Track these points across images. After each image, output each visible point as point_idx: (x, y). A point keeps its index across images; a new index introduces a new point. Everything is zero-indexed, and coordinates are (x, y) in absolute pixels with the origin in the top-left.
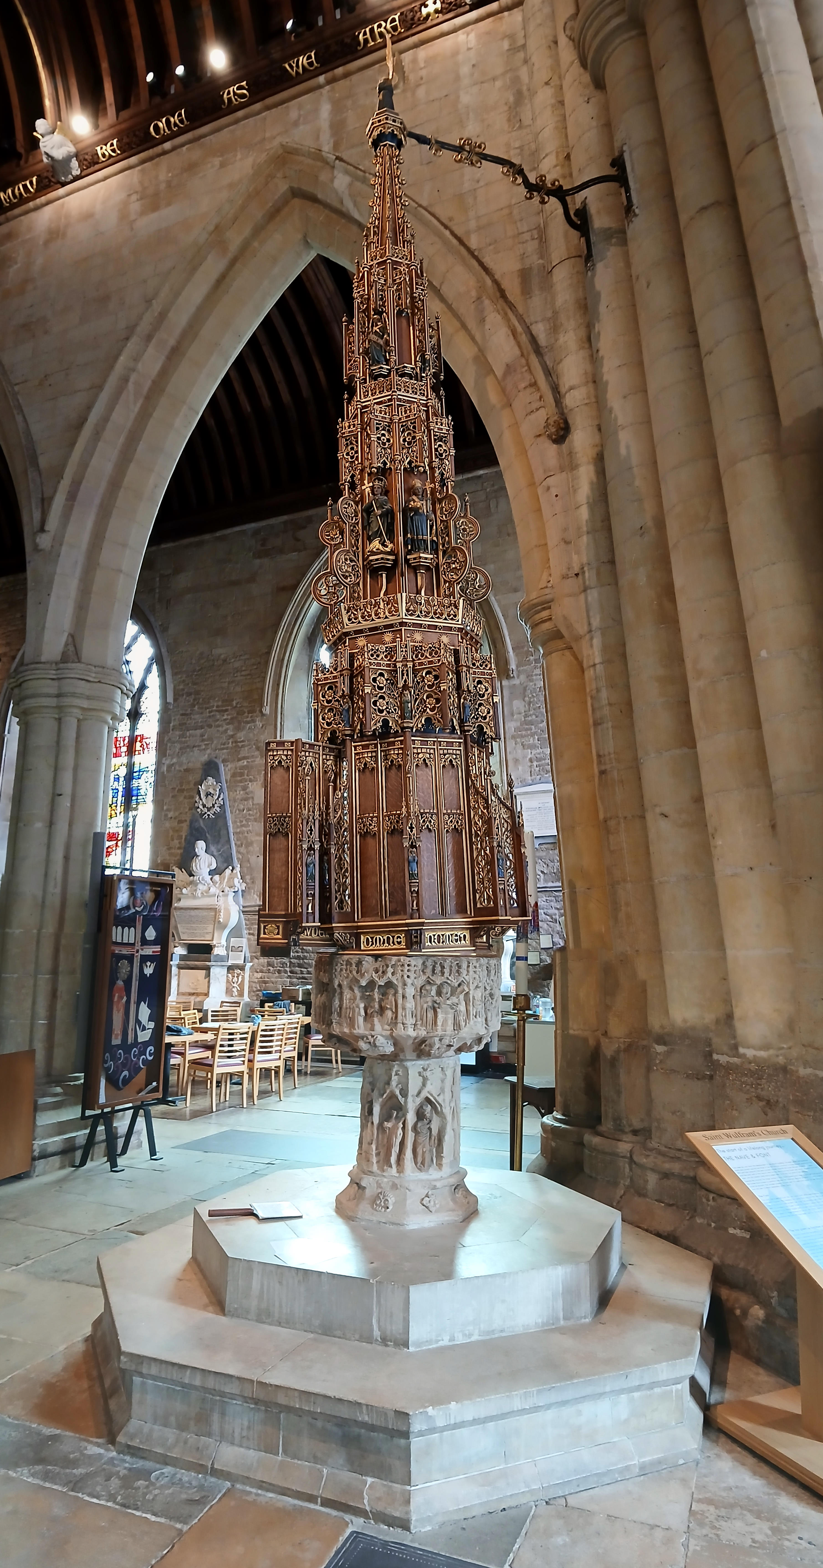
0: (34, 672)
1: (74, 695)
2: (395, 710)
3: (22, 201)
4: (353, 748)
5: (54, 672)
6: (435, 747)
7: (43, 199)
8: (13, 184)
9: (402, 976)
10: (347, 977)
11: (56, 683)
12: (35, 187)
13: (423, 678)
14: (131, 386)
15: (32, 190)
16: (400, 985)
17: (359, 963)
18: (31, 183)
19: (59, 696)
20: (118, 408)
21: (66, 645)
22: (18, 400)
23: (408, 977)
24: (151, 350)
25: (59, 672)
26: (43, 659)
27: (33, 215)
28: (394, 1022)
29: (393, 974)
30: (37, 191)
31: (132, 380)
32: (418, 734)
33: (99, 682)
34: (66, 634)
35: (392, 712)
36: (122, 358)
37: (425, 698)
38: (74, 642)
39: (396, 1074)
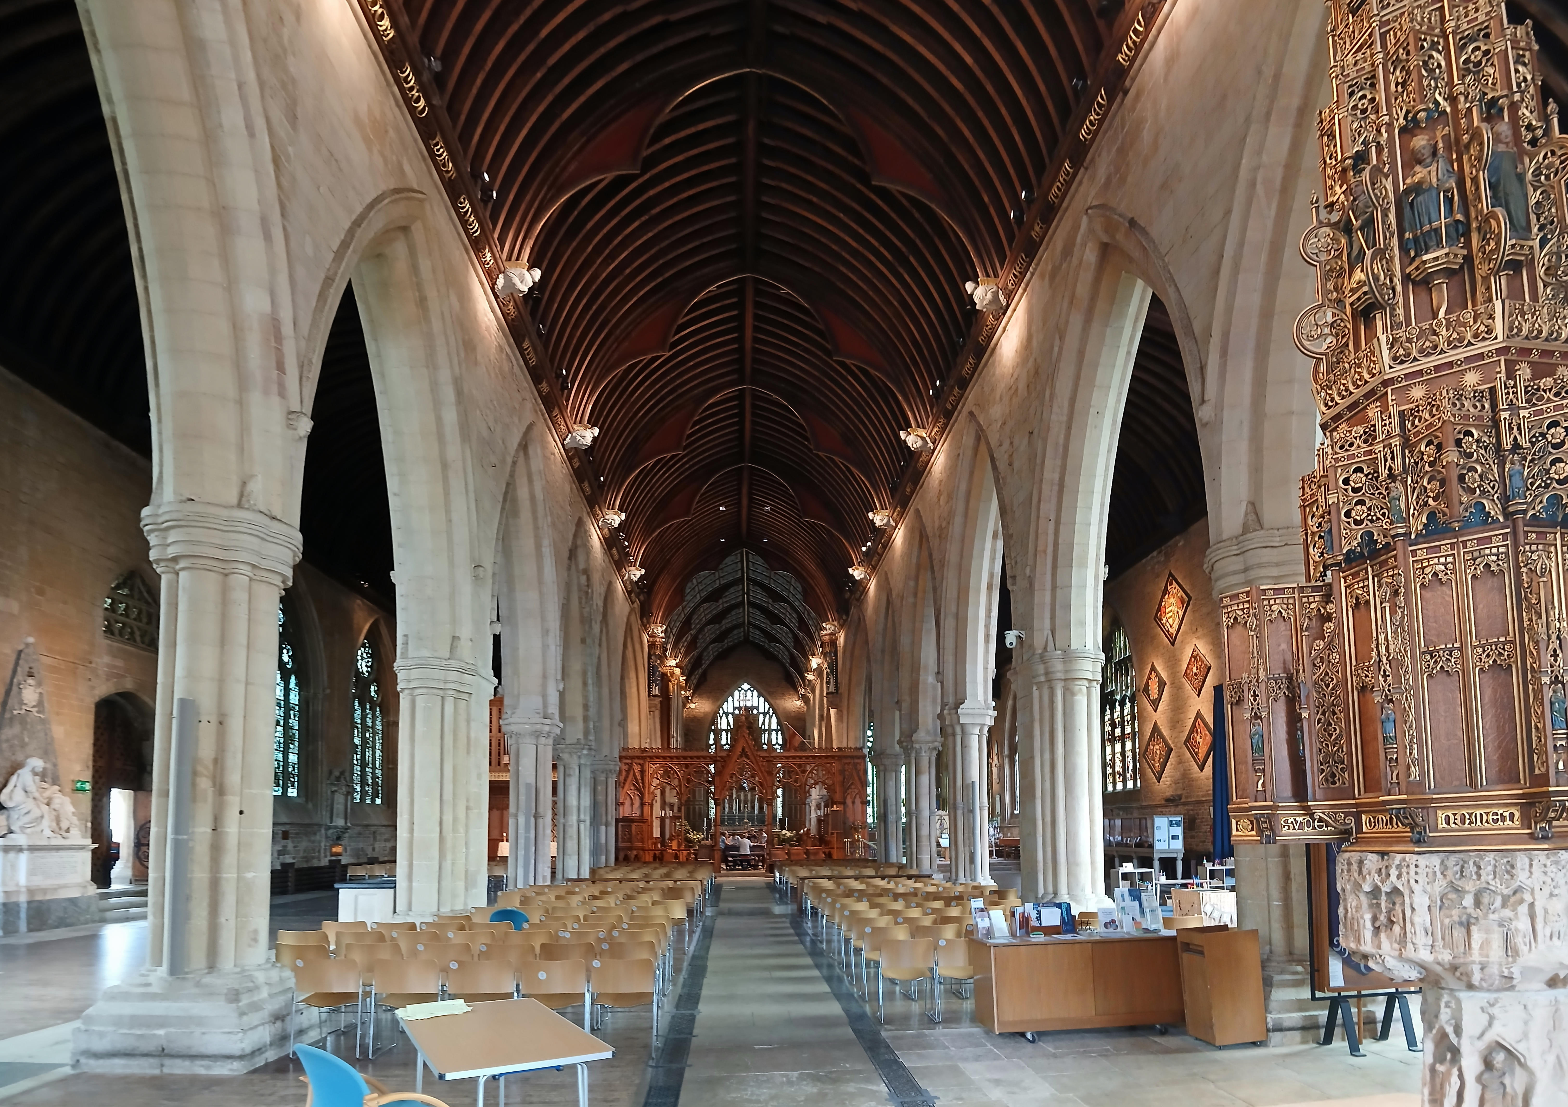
0: (1218, 552)
1: (1260, 566)
2: (1384, 514)
3: (1138, 47)
4: (1342, 581)
5: (1235, 547)
6: (1455, 552)
7: (1154, 31)
8: (1124, 38)
9: (1409, 881)
10: (1349, 880)
11: (1240, 558)
12: (1143, 23)
13: (1423, 454)
14: (1260, 189)
15: (1141, 29)
16: (1406, 893)
17: (1361, 863)
18: (1139, 23)
19: (1246, 570)
20: (1251, 223)
21: (1246, 514)
22: (1169, 272)
23: (1416, 881)
24: (1273, 130)
25: (1240, 545)
26: (1225, 537)
27: (1152, 55)
28: (1403, 941)
29: (1399, 877)
30: (1146, 27)
31: (1259, 180)
32: (1421, 540)
33: (1286, 544)
34: (1244, 504)
35: (1378, 519)
36: (1244, 161)
37: (1425, 484)
38: (1254, 508)
39: (1447, 1006)
